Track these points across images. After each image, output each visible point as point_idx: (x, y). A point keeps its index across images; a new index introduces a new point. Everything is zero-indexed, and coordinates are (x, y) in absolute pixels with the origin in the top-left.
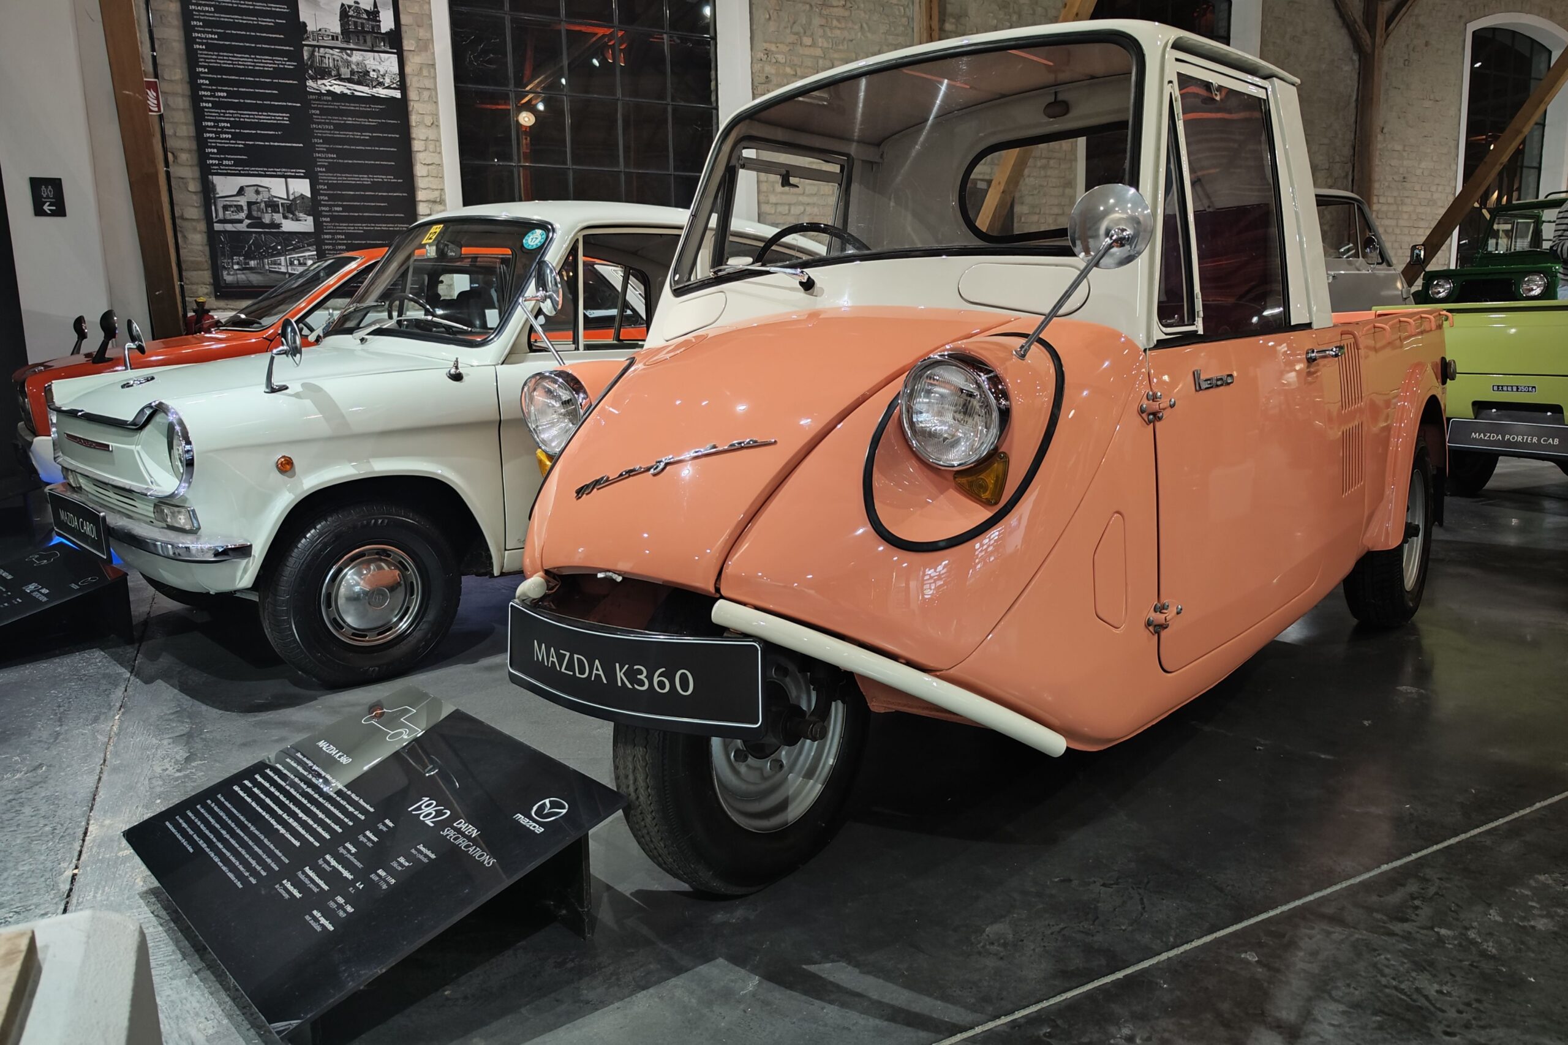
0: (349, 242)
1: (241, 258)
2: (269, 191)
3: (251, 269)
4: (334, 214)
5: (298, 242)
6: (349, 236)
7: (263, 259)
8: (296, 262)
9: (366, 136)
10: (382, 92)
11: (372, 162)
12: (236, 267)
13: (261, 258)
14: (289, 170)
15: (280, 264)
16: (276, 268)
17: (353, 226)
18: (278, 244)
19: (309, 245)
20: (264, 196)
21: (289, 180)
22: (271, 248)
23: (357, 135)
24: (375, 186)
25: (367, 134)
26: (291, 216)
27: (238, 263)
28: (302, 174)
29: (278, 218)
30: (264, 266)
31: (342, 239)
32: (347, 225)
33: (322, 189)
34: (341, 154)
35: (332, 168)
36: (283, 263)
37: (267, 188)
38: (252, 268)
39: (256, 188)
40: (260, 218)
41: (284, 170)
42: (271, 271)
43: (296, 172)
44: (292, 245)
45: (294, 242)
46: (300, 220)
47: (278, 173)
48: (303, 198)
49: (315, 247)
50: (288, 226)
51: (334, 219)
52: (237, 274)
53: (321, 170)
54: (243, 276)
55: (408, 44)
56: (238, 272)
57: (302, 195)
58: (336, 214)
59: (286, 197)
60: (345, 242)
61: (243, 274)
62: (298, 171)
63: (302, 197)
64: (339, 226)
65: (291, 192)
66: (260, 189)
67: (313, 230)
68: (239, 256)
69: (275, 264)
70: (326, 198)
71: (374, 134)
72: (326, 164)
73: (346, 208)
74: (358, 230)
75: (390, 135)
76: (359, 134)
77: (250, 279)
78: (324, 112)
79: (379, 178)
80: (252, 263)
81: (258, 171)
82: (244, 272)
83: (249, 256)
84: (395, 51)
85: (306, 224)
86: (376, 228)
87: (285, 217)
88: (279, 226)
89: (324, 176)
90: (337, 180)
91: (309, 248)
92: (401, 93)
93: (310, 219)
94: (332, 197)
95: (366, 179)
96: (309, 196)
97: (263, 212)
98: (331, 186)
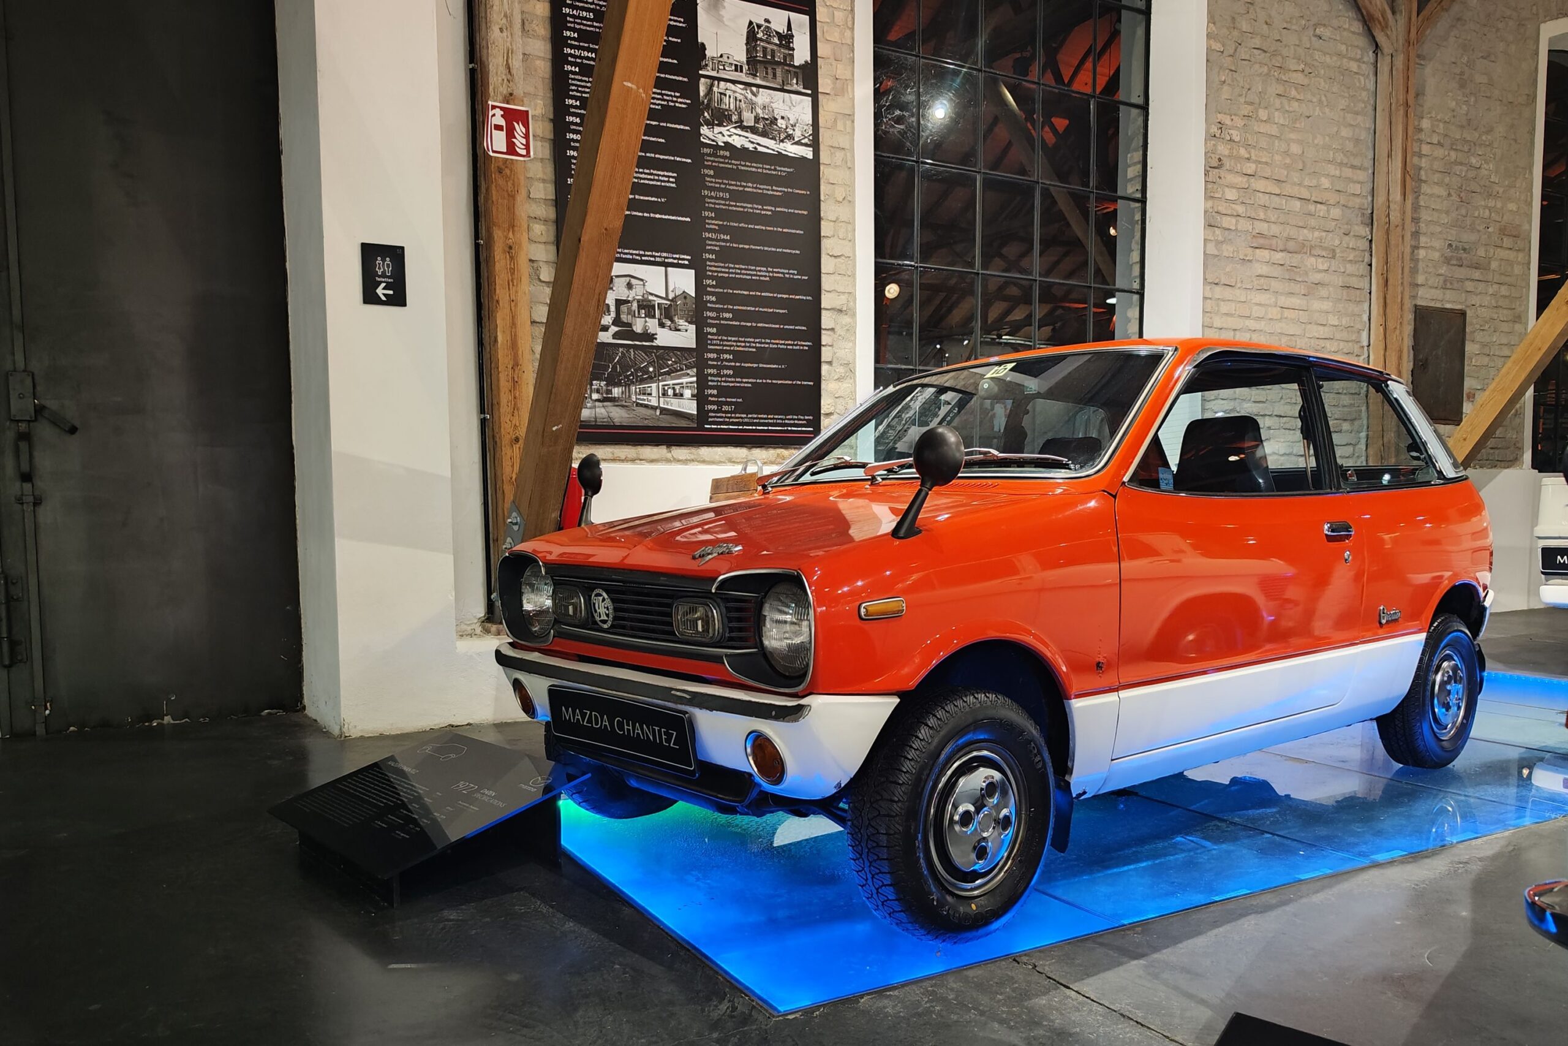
0: (738, 364)
1: (603, 383)
2: (644, 285)
3: (613, 400)
4: (722, 322)
5: (676, 363)
6: (738, 356)
7: (629, 385)
8: (670, 392)
9: (768, 211)
10: (792, 150)
11: (773, 249)
12: (595, 396)
13: (627, 385)
14: (670, 255)
15: (650, 394)
16: (644, 400)
17: (744, 342)
18: (650, 364)
19: (688, 368)
20: (637, 293)
21: (670, 269)
22: (641, 369)
23: (757, 209)
24: (775, 284)
25: (769, 208)
26: (668, 323)
27: (598, 391)
28: (686, 262)
29: (652, 325)
30: (630, 396)
31: (729, 361)
32: (736, 339)
33: (709, 286)
34: (738, 235)
35: (724, 255)
36: (654, 393)
37: (642, 280)
38: (615, 398)
39: (628, 279)
40: (630, 325)
41: (665, 255)
42: (638, 405)
43: (679, 259)
44: (668, 366)
45: (670, 362)
46: (679, 330)
47: (658, 259)
48: (685, 298)
49: (695, 370)
50: (665, 338)
51: (724, 330)
52: (595, 407)
53: (711, 257)
54: (603, 410)
55: (824, 84)
56: (597, 404)
57: (684, 292)
58: (726, 322)
59: (664, 296)
60: (733, 364)
61: (603, 406)
62: (682, 257)
63: (685, 295)
64: (727, 341)
65: (671, 288)
66: (634, 281)
67: (695, 346)
68: (600, 380)
69: (644, 394)
70: (714, 299)
71: (778, 209)
72: (717, 249)
73: (737, 315)
74: (750, 347)
75: (796, 211)
76: (760, 207)
77: (611, 415)
78: (720, 173)
79: (780, 272)
80: (616, 392)
81: (632, 254)
82: (605, 404)
83: (612, 382)
84: (809, 92)
85: (685, 337)
86: (771, 346)
87: (662, 325)
88: (652, 337)
89: (714, 268)
90: (729, 273)
91: (688, 371)
92: (813, 151)
93: (692, 328)
94: (721, 298)
95: (763, 273)
96: (694, 295)
97: (635, 316)
98: (722, 282)
